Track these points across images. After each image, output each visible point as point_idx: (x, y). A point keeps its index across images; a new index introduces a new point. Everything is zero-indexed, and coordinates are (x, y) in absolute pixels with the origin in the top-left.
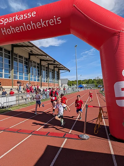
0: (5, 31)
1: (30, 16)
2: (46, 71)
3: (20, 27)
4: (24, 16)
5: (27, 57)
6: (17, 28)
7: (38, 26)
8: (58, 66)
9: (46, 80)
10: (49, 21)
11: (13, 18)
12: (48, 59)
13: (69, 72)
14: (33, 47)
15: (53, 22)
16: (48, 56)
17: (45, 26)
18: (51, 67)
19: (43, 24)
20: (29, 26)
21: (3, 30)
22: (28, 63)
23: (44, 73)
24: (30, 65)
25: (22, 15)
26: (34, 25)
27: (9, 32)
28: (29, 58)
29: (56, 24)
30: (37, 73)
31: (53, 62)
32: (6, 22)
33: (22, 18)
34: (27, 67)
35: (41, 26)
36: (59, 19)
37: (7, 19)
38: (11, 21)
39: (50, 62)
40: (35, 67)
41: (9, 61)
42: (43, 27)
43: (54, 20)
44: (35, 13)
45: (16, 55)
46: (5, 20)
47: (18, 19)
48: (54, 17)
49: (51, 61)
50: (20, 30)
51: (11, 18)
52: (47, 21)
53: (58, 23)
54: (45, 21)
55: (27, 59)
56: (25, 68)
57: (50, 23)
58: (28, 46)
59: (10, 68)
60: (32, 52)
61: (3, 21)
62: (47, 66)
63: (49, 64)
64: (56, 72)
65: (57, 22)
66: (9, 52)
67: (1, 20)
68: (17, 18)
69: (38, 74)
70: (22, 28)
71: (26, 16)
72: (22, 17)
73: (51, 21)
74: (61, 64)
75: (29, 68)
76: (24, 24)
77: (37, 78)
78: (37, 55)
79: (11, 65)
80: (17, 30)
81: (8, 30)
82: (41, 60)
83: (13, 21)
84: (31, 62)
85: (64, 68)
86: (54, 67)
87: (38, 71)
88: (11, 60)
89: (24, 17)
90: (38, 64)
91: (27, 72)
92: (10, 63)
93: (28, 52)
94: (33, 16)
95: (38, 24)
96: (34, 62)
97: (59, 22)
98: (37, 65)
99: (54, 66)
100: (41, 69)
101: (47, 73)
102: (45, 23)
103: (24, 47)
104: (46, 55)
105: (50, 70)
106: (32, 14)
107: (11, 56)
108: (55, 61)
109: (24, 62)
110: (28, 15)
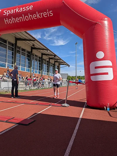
0: (7, 21)
1: (28, 9)
2: (47, 65)
3: (20, 18)
4: (23, 8)
5: (30, 50)
6: (17, 19)
7: (35, 18)
8: (58, 61)
9: (46, 73)
10: (43, 13)
11: (14, 10)
12: (49, 54)
13: (69, 67)
14: (35, 41)
15: (46, 14)
16: (49, 50)
17: (40, 18)
18: (52, 61)
19: (38, 16)
20: (27, 17)
21: (6, 20)
22: (30, 56)
23: (45, 66)
24: (32, 58)
25: (22, 8)
26: (31, 16)
27: (11, 22)
28: (32, 52)
29: (49, 16)
30: (38, 66)
31: (54, 56)
32: (8, 13)
33: (22, 11)
34: (29, 60)
35: (37, 17)
36: (51, 12)
37: (9, 11)
38: (12, 13)
39: (51, 57)
40: (36, 60)
41: (13, 53)
42: (38, 18)
43: (47, 13)
44: (32, 7)
45: (19, 48)
46: (8, 11)
47: (18, 12)
48: (48, 10)
49: (52, 55)
50: (19, 20)
51: (13, 10)
52: (41, 14)
53: (50, 16)
54: (40, 14)
55: (29, 52)
56: (27, 61)
57: (44, 15)
58: (30, 40)
59: (13, 59)
60: (34, 46)
61: (6, 13)
62: (48, 60)
63: (50, 59)
64: (56, 67)
65: (50, 14)
66: (13, 45)
67: (4, 12)
68: (17, 10)
69: (40, 67)
70: (21, 18)
71: (25, 9)
72: (22, 9)
73: (45, 14)
74: (61, 59)
75: (31, 61)
76: (23, 15)
77: (38, 71)
78: (39, 49)
79: (14, 56)
80: (17, 20)
81: (10, 20)
82: (43, 54)
83: (14, 12)
84: (33, 55)
85: (64, 63)
86: (55, 62)
87: (40, 64)
88: (14, 52)
89: (23, 10)
90: (40, 58)
91: (29, 64)
92: (13, 55)
93: (31, 46)
94: (30, 9)
95: (35, 16)
96: (36, 55)
97: (51, 14)
98: (38, 59)
99: (55, 60)
100: (42, 63)
101: (47, 66)
102: (40, 15)
103: (27, 41)
104: (47, 50)
105: (50, 64)
106: (30, 7)
107: (15, 49)
108: (55, 56)
109: (26, 55)
110: (27, 8)
